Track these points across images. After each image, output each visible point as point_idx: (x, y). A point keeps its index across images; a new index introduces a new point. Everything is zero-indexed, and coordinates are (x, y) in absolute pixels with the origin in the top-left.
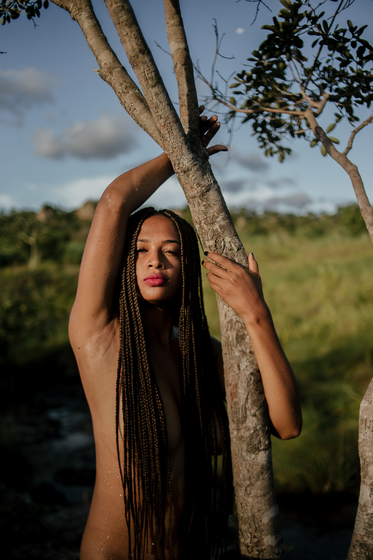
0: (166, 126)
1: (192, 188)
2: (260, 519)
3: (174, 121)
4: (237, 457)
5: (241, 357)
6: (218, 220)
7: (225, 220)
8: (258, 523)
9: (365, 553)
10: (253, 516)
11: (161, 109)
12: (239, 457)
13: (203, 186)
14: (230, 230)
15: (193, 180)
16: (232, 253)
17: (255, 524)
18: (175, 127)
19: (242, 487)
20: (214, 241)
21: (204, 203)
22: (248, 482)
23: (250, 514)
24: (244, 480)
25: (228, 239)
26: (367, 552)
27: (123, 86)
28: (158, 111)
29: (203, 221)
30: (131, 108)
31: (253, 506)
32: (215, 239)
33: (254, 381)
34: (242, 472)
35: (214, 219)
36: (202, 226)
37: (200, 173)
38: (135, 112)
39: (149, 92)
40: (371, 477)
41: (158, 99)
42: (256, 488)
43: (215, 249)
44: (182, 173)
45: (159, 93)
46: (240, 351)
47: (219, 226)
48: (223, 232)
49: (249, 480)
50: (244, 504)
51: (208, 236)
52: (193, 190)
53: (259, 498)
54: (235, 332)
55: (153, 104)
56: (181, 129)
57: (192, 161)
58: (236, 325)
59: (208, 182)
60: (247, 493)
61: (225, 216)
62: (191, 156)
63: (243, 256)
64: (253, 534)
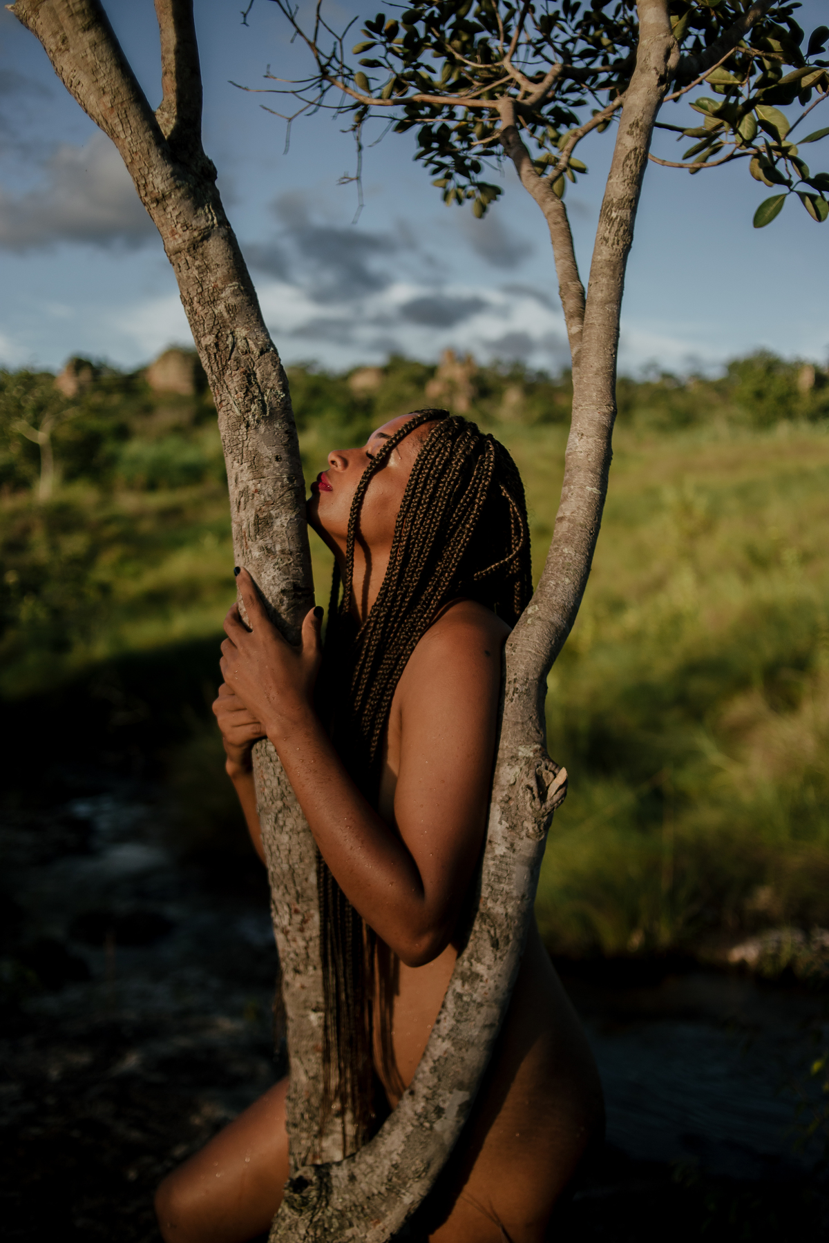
0: (114, 109)
1: (173, 233)
2: (305, 876)
3: (130, 99)
4: (259, 755)
5: (264, 560)
6: (223, 295)
7: (237, 295)
8: (301, 884)
9: (489, 932)
10: (292, 870)
11: (102, 75)
12: (262, 755)
13: (195, 230)
14: (247, 315)
15: (174, 218)
16: (248, 359)
17: (295, 885)
18: (133, 111)
19: (269, 814)
20: (214, 336)
21: (197, 263)
22: (279, 804)
23: (285, 867)
24: (273, 800)
25: (241, 332)
26: (493, 928)
27: (58, 37)
28: (99, 77)
29: (195, 299)
30: (72, 81)
31: (290, 851)
32: (215, 331)
33: (289, 606)
34: (268, 783)
35: (215, 294)
36: (195, 309)
37: (188, 203)
38: (79, 89)
39: (78, 41)
40: (503, 786)
41: (95, 53)
42: (295, 814)
43: (215, 351)
44: (152, 203)
45: (97, 41)
46: (261, 549)
47: (226, 307)
48: (234, 319)
49: (282, 800)
50: (274, 848)
51: (204, 328)
52: (177, 236)
53: (302, 835)
54: (253, 512)
55: (88, 64)
56: (148, 115)
57: (172, 179)
58: (255, 498)
59: (207, 221)
60: (279, 826)
61: (239, 287)
62: (169, 169)
63: (272, 365)
64: (293, 907)
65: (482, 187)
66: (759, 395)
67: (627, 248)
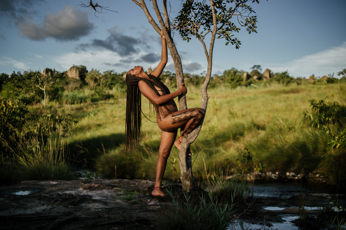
37: (171, 42)
59: (173, 45)
65: (188, 38)
66: (232, 80)
67: (213, 48)
